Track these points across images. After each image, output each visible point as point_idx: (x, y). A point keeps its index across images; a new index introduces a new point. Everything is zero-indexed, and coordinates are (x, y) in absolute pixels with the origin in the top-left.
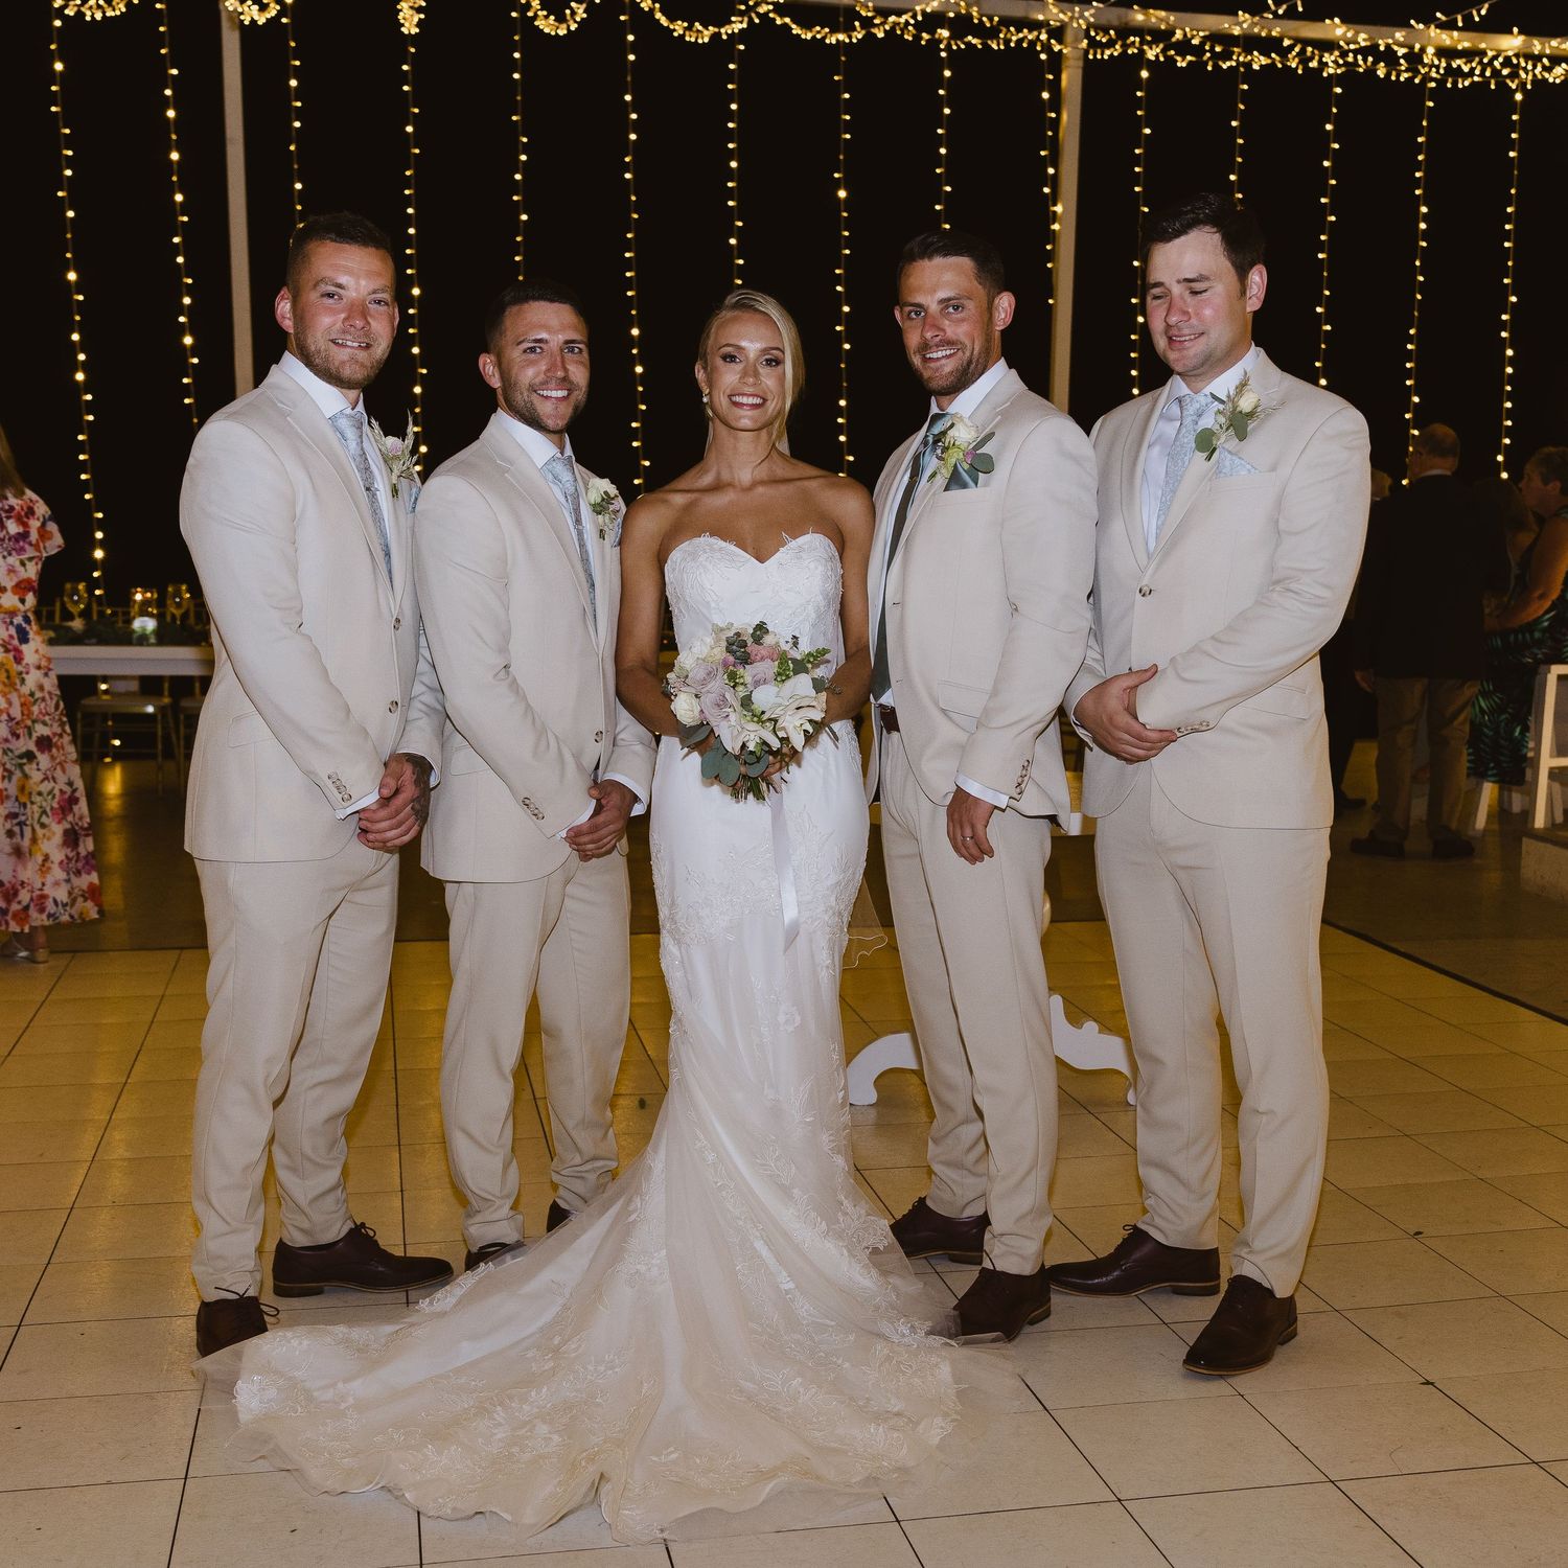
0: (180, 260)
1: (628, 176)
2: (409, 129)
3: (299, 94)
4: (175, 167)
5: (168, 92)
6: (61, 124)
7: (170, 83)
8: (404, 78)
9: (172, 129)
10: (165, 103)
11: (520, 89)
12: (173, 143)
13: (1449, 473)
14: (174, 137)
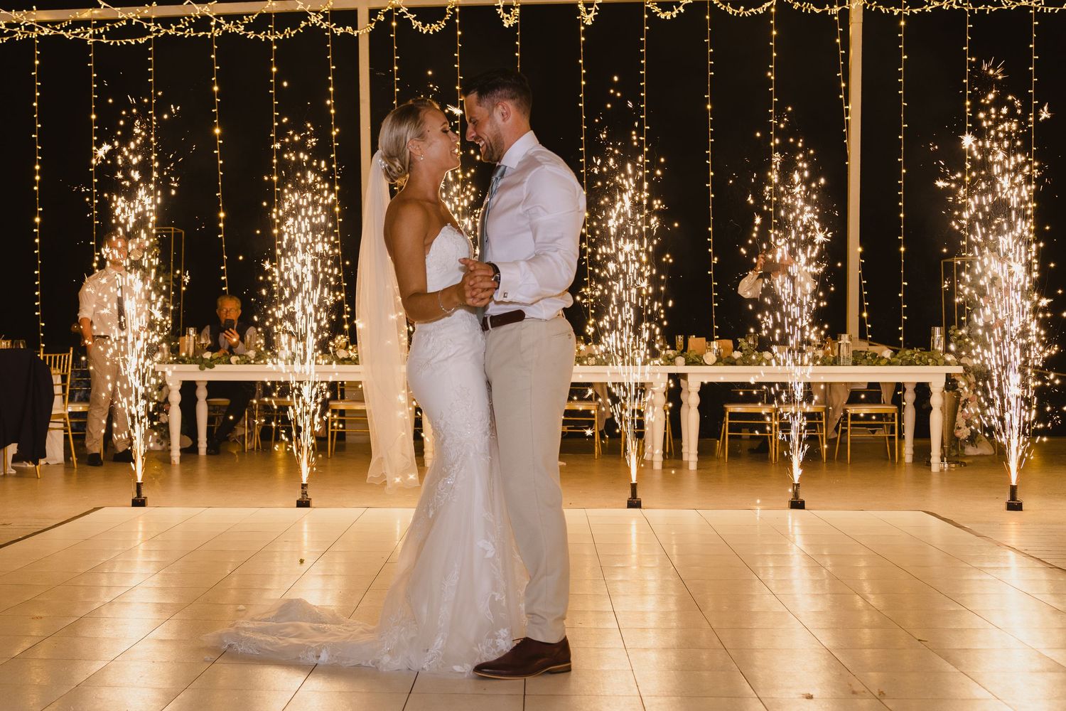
0: (334, 166)
4: (333, 117)
5: (330, 78)
6: (274, 99)
7: (331, 73)
9: (332, 97)
10: (329, 84)
14: (333, 101)
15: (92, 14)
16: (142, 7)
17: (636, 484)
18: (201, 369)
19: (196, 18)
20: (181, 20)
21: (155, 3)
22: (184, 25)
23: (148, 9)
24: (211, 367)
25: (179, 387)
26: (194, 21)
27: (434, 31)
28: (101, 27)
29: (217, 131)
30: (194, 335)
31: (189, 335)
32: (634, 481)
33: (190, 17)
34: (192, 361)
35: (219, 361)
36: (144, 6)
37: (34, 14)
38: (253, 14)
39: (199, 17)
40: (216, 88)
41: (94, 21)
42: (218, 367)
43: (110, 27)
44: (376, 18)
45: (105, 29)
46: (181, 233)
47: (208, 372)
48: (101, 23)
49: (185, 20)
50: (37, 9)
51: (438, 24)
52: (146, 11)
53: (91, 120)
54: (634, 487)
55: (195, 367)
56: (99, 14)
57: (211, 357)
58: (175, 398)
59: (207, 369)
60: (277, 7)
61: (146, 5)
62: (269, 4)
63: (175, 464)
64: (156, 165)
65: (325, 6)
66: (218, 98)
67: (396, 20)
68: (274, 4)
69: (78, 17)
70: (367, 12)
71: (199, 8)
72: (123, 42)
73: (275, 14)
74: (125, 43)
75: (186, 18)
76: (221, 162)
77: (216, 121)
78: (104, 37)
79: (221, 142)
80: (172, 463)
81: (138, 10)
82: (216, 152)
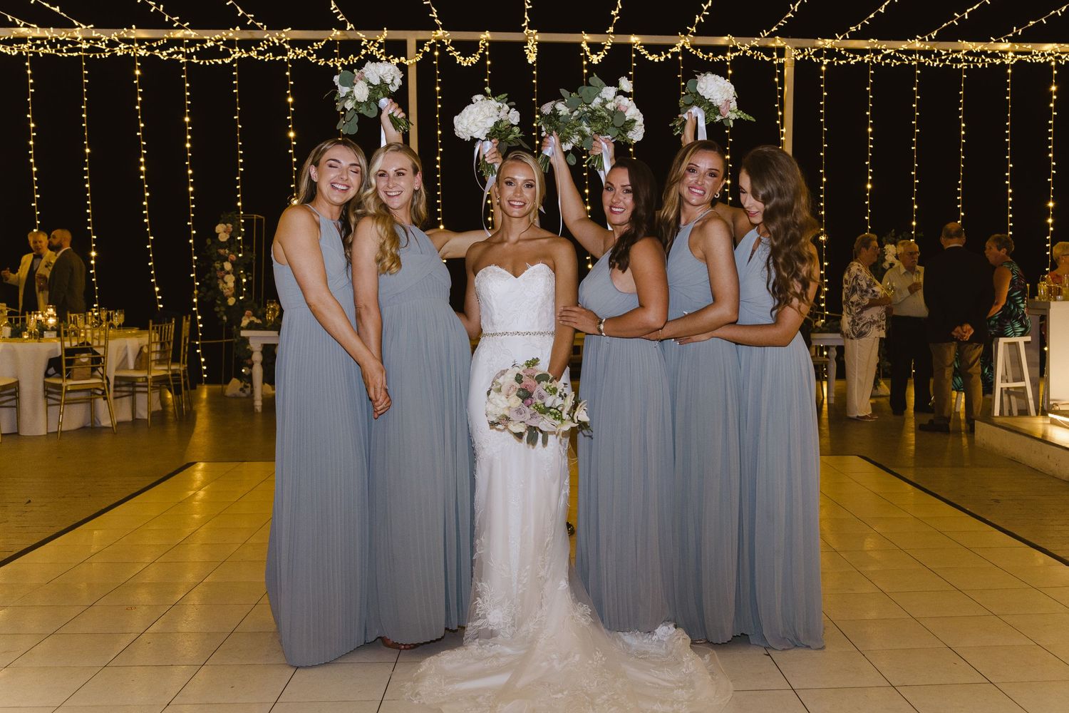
11: (536, 87)
13: (961, 246)
15: (185, 35)
16: (227, 31)
19: (274, 43)
20: (261, 43)
22: (263, 47)
23: (232, 32)
26: (272, 46)
27: (472, 63)
28: (192, 47)
29: (292, 134)
33: (268, 40)
36: (229, 29)
37: (134, 32)
38: (321, 41)
39: (277, 42)
40: (290, 100)
41: (185, 41)
43: (200, 47)
44: (423, 49)
45: (196, 49)
46: (262, 219)
48: (193, 42)
49: (264, 44)
50: (137, 28)
51: (474, 56)
52: (231, 34)
53: (185, 122)
58: (257, 357)
60: (341, 35)
61: (231, 29)
62: (335, 33)
63: (257, 413)
64: (241, 161)
65: (381, 36)
66: (292, 107)
67: (438, 51)
68: (339, 33)
69: (172, 36)
70: (415, 43)
71: (277, 34)
72: (211, 61)
73: (339, 41)
74: (213, 63)
75: (265, 42)
76: (295, 160)
77: (290, 126)
78: (194, 57)
79: (295, 143)
80: (255, 411)
81: (223, 33)
82: (290, 151)
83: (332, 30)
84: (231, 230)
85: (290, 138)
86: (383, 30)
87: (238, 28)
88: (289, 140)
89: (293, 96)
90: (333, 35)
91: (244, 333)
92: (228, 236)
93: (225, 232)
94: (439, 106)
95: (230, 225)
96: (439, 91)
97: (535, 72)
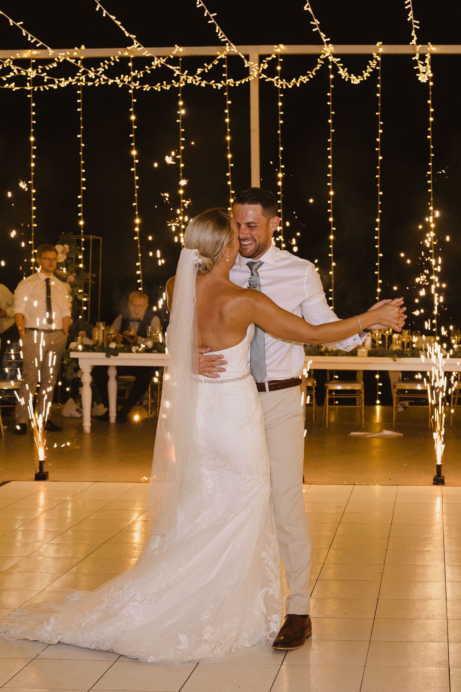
0: (229, 183)
1: (429, 137)
2: (330, 121)
3: (282, 109)
4: (229, 143)
5: (226, 111)
6: (181, 127)
7: (228, 107)
8: (328, 99)
9: (228, 127)
10: (225, 116)
11: (380, 101)
12: (228, 133)
14: (229, 130)
15: (32, 55)
16: (72, 50)
17: (441, 465)
18: (108, 356)
19: (115, 62)
20: (102, 64)
21: (83, 46)
22: (104, 68)
23: (77, 51)
24: (116, 355)
25: (90, 371)
26: (113, 64)
29: (134, 153)
30: (103, 328)
31: (99, 328)
32: (439, 462)
33: (109, 59)
34: (101, 350)
35: (123, 350)
36: (74, 48)
39: (118, 60)
40: (133, 118)
41: (33, 59)
42: (121, 355)
47: (113, 359)
49: (104, 64)
52: (75, 54)
53: (30, 142)
54: (439, 467)
55: (103, 355)
56: (37, 55)
57: (116, 347)
58: (87, 379)
59: (112, 357)
60: (183, 52)
61: (76, 48)
62: (176, 50)
63: (86, 433)
64: (84, 179)
65: (222, 52)
66: (135, 125)
67: (281, 66)
68: (181, 49)
69: (19, 57)
70: (257, 57)
71: (119, 52)
72: (46, 87)
73: (182, 57)
74: (47, 88)
75: (106, 61)
76: (137, 178)
77: (133, 144)
78: (28, 84)
79: (137, 161)
80: (84, 432)
81: (68, 53)
82: (132, 169)
83: (174, 46)
84: (68, 250)
85: (133, 156)
86: (226, 45)
87: (83, 47)
88: (132, 158)
89: (135, 114)
90: (174, 52)
91: (73, 355)
92: (65, 257)
93: (62, 253)
94: (281, 122)
95: (67, 246)
96: (281, 106)
97: (379, 86)
